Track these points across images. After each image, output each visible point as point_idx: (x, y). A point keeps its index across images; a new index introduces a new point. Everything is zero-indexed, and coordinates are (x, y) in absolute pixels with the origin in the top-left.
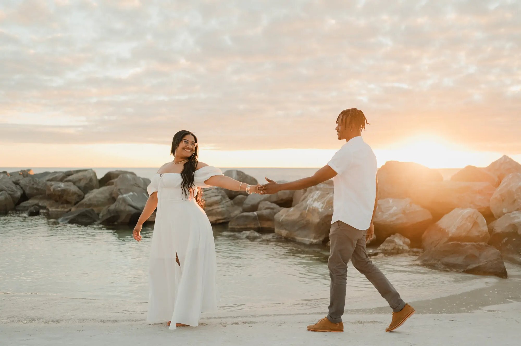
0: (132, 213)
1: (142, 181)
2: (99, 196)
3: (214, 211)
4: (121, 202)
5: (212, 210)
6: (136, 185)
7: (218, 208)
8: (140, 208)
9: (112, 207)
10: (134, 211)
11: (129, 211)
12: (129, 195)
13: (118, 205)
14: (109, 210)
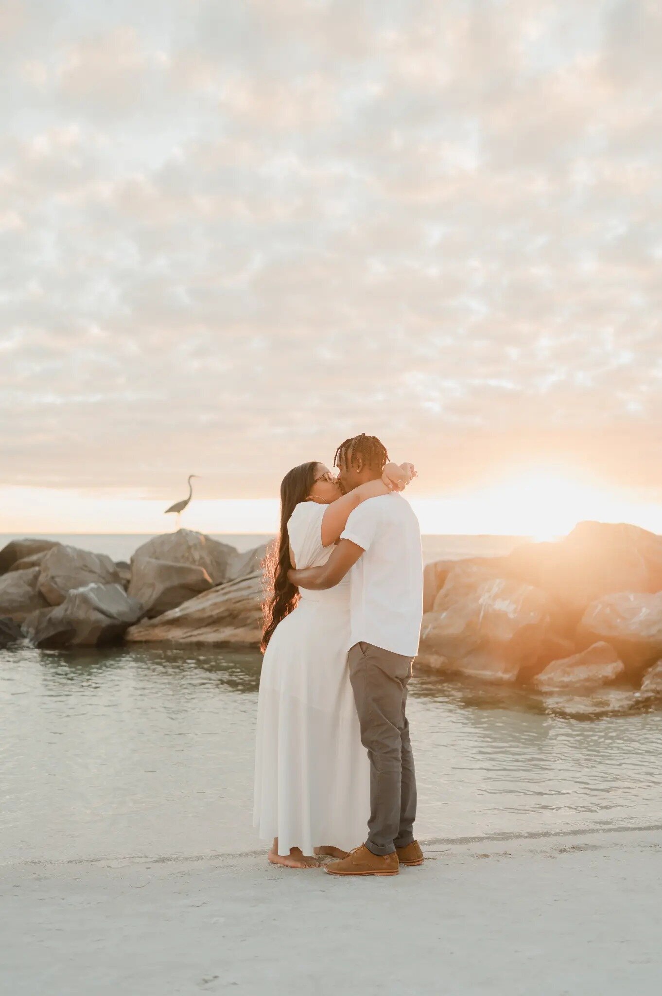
0: (104, 625)
1: (97, 561)
2: (12, 590)
4: (78, 602)
6: (85, 569)
8: (115, 615)
9: (57, 612)
10: (105, 621)
11: (97, 621)
12: (89, 589)
13: (70, 608)
14: (50, 619)
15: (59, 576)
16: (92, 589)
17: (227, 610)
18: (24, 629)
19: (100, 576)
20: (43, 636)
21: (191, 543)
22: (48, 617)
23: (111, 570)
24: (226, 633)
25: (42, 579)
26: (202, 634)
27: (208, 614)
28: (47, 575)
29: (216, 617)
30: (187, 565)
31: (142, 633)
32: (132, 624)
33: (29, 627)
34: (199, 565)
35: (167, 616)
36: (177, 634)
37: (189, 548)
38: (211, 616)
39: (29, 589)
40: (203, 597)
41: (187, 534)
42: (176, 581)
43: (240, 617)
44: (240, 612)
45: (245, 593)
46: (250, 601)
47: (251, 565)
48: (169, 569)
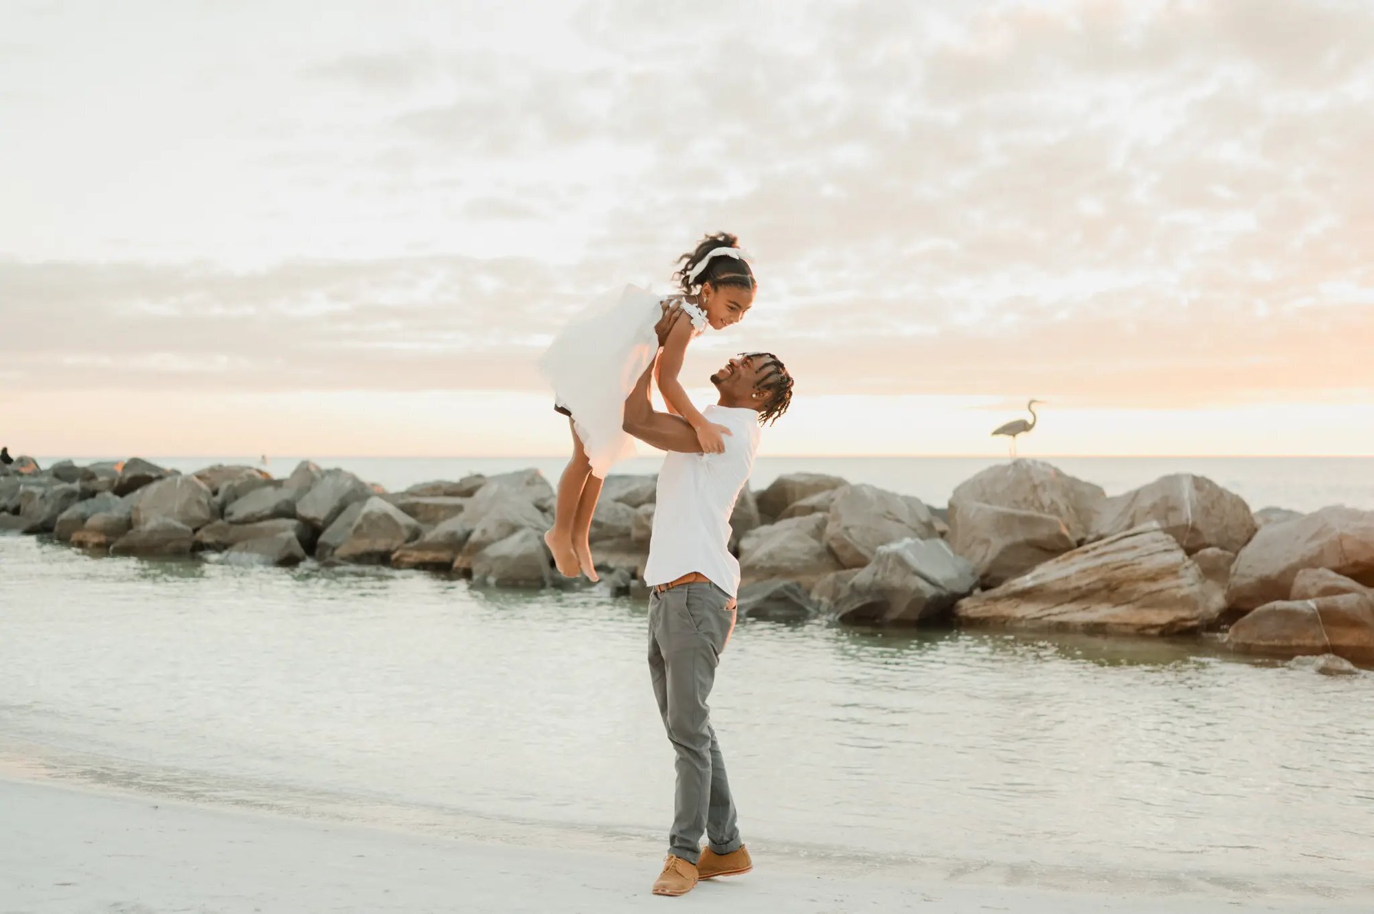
0: (928, 597)
1: (904, 506)
3: (1164, 595)
4: (890, 564)
5: (1161, 591)
6: (889, 516)
7: (1179, 587)
8: (941, 583)
9: (862, 577)
10: (929, 591)
11: (918, 591)
12: (904, 546)
13: (881, 570)
14: (853, 586)
15: (853, 527)
16: (907, 546)
17: (1102, 580)
18: (814, 597)
19: (910, 527)
20: (847, 608)
21: (1037, 482)
22: (850, 583)
23: (924, 518)
24: (1101, 612)
25: (831, 529)
26: (1065, 613)
27: (1074, 584)
28: (839, 525)
29: (1084, 588)
30: (1033, 512)
31: (980, 609)
32: (963, 596)
33: (821, 595)
34: (1051, 513)
35: (1014, 585)
36: (1028, 610)
37: (1035, 487)
38: (1078, 588)
39: (814, 543)
40: (1064, 560)
41: (1029, 467)
42: (1020, 536)
43: (1121, 590)
44: (1121, 583)
45: (1128, 556)
46: (1136, 567)
47: (1131, 512)
48: (1010, 518)
